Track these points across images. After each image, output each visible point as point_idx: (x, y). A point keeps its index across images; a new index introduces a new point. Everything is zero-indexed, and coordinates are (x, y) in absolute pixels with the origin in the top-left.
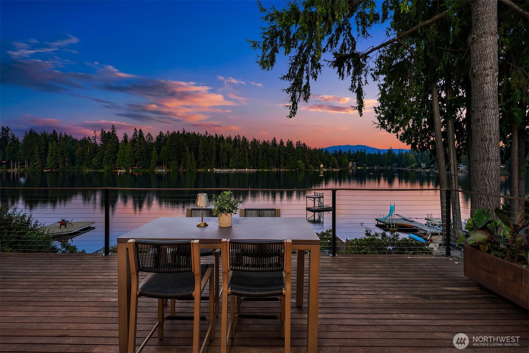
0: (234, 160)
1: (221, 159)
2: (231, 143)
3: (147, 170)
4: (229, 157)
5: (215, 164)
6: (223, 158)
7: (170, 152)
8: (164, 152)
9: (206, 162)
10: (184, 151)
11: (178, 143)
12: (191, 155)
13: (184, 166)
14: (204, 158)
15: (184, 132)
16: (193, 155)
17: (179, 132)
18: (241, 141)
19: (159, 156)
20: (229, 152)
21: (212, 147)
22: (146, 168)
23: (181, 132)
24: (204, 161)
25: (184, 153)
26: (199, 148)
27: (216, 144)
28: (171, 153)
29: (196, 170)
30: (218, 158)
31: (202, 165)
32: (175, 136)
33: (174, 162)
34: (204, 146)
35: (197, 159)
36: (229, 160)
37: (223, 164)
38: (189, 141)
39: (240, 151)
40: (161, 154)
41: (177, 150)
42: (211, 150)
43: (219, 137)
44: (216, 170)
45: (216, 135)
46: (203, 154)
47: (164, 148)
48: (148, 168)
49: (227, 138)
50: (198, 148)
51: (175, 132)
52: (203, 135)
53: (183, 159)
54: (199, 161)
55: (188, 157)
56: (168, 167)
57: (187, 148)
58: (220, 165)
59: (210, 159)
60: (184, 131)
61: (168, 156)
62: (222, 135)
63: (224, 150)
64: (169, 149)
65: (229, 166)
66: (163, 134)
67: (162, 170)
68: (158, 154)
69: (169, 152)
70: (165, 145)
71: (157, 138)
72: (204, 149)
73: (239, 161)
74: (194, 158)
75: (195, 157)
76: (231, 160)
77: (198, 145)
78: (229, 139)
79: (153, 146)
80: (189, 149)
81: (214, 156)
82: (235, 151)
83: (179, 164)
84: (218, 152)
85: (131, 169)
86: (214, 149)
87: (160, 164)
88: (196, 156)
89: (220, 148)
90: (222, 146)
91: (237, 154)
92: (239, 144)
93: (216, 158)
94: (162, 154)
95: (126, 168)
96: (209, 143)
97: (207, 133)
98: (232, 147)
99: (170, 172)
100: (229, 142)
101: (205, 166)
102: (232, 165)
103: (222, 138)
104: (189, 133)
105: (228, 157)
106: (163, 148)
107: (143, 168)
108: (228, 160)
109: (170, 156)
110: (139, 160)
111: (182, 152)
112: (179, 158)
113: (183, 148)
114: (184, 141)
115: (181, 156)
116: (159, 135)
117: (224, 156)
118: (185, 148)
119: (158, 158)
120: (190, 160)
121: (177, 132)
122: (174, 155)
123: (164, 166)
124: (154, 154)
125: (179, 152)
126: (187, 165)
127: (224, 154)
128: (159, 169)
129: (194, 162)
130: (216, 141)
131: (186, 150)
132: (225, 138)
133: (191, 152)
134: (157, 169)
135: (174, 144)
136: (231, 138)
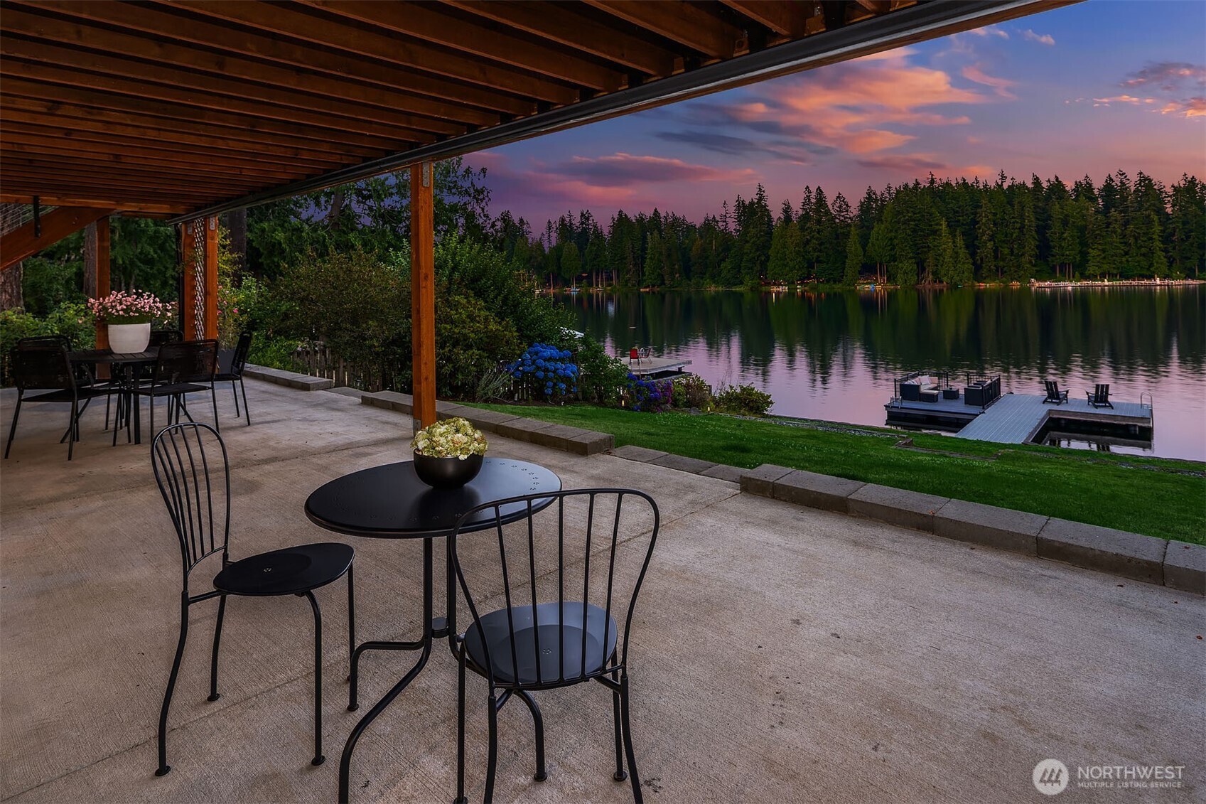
0: (1104, 251)
1: (1056, 250)
2: (1093, 199)
3: (838, 287)
4: (1084, 244)
5: (1035, 266)
6: (1061, 247)
7: (895, 238)
8: (877, 240)
9: (1003, 260)
10: (935, 232)
11: (914, 214)
12: (954, 242)
13: (934, 273)
14: (996, 250)
15: (932, 181)
16: (960, 242)
17: (918, 183)
18: (1133, 189)
19: (865, 251)
20: (1086, 227)
21: (1022, 216)
22: (835, 282)
23: (924, 184)
24: (996, 257)
25: (934, 239)
26: (978, 223)
27: (1036, 207)
28: (896, 242)
29: (973, 286)
30: (1044, 250)
31: (990, 270)
32: (908, 195)
33: (907, 265)
34: (995, 214)
35: (973, 255)
36: (1084, 254)
37: (1062, 266)
38: (949, 204)
39: (1126, 223)
40: (870, 244)
41: (914, 231)
42: (1018, 226)
43: (1045, 185)
44: (1036, 284)
45: (1037, 181)
46: (992, 238)
47: (878, 230)
48: (840, 281)
49: (1078, 185)
50: (975, 222)
51: (907, 184)
52: (992, 184)
53: (931, 254)
54: (982, 259)
55: (945, 250)
56: (891, 278)
57: (944, 223)
58: (1054, 269)
59: (1016, 251)
60: (932, 179)
61: (889, 248)
62: (1057, 178)
63: (1065, 223)
64: (891, 231)
65: (1087, 273)
66: (874, 194)
67: (874, 287)
68: (864, 246)
69: (891, 239)
70: (880, 221)
71: (862, 204)
72: (995, 224)
73: (1126, 253)
74: (963, 252)
75: (967, 247)
76: (1093, 252)
77: (975, 214)
78: (1084, 189)
79: (851, 226)
80: (949, 226)
81: (1031, 244)
82: (1108, 225)
83: (921, 267)
84: (1042, 229)
85: (799, 284)
86: (1030, 219)
87: (868, 270)
88: (972, 247)
89: (1049, 218)
90: (1056, 209)
91: (1115, 232)
92: (1124, 199)
93: (1037, 247)
94: (873, 245)
95: (790, 283)
96: (1012, 205)
97: (1003, 177)
98: (1097, 212)
99: (897, 290)
100: (1082, 198)
101: (999, 272)
102: (1099, 267)
103: (1057, 187)
104: (948, 184)
105: (1081, 243)
106: (875, 229)
107: (828, 281)
108: (1080, 252)
109: (893, 249)
110: (818, 261)
111: (928, 235)
112: (919, 253)
113: (931, 226)
114: (931, 207)
115: (925, 247)
116: (866, 198)
117: (1064, 239)
118: (937, 225)
119: (864, 255)
120: (951, 257)
121: (911, 186)
122: (906, 246)
123: (881, 275)
124: (853, 244)
125: (920, 236)
126: (943, 272)
127: (1065, 235)
128: (867, 284)
129: (964, 263)
130: (1038, 198)
131: (937, 230)
132: (1069, 185)
133: (955, 235)
134: (863, 284)
135: (904, 216)
136: (1091, 185)
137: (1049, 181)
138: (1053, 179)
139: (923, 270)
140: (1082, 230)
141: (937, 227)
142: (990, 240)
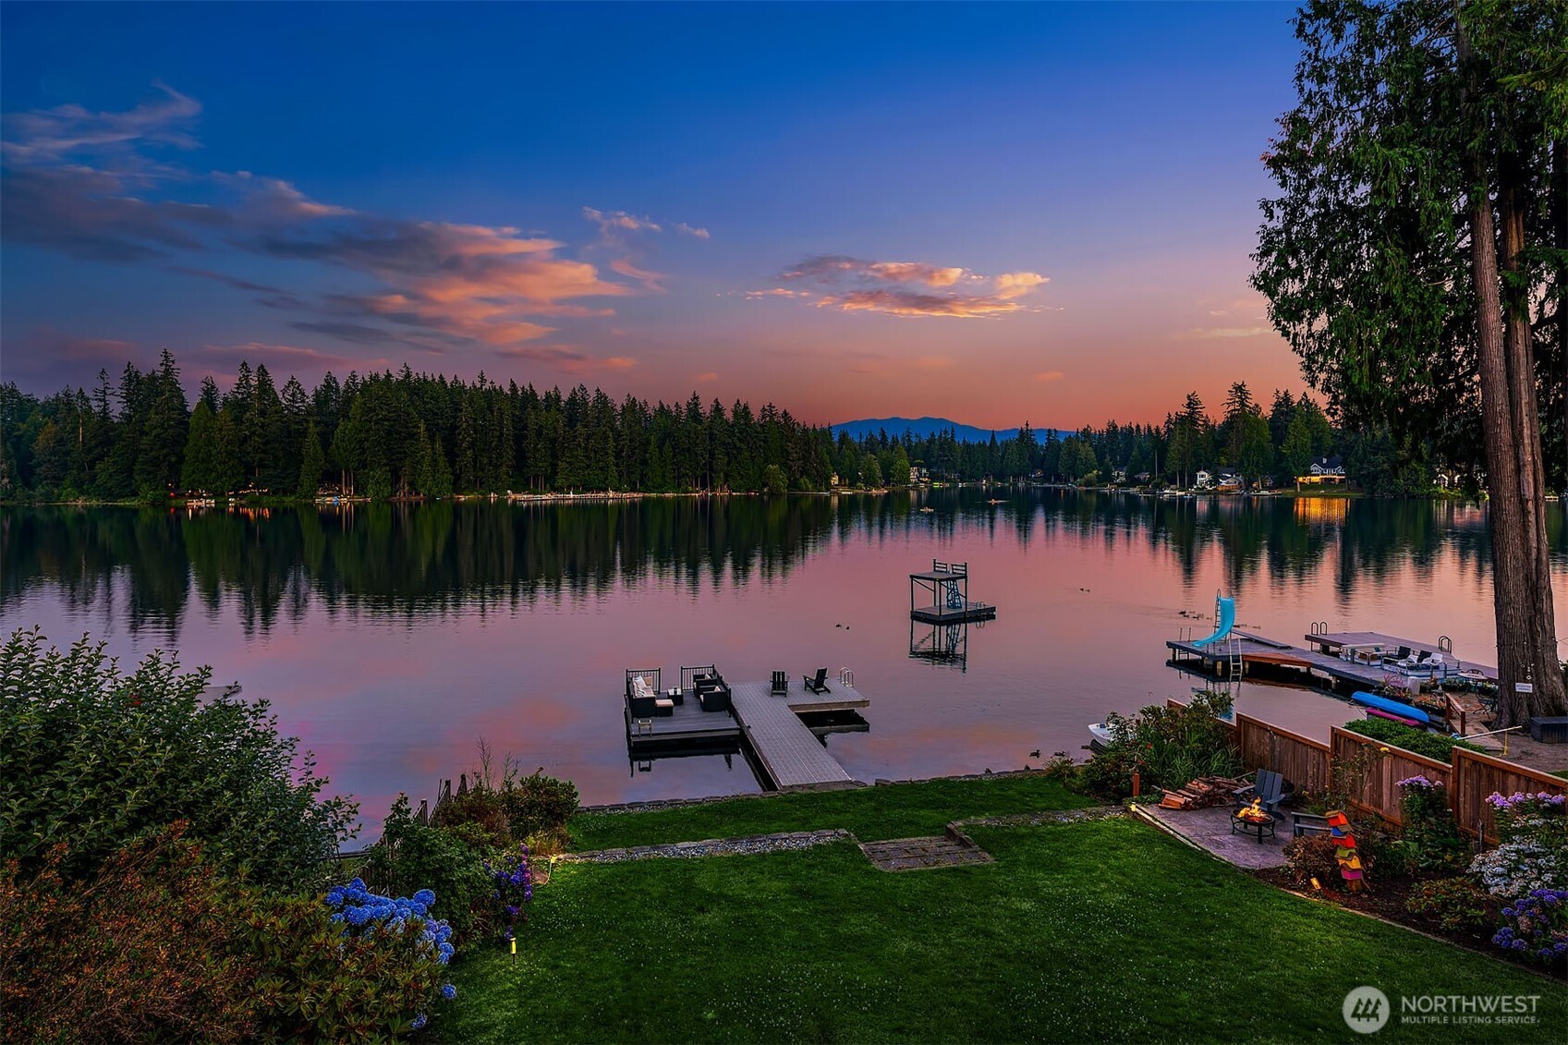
0: (570, 464)
1: (531, 461)
2: (559, 409)
3: (289, 500)
4: (555, 456)
5: (511, 477)
6: (535, 458)
7: (366, 440)
8: (343, 441)
9: (483, 470)
10: (412, 436)
11: (389, 412)
12: (433, 449)
13: (411, 484)
14: (475, 459)
15: (408, 375)
16: (439, 449)
17: (390, 375)
18: (591, 404)
19: (326, 454)
20: (556, 438)
21: (501, 423)
22: (285, 493)
23: (397, 376)
24: (475, 466)
25: (412, 444)
26: (457, 428)
27: (513, 415)
28: (367, 445)
29: (452, 498)
30: (521, 457)
31: (469, 481)
33: (379, 473)
34: (475, 420)
35: (452, 462)
36: (554, 466)
37: (536, 477)
38: (428, 403)
39: (589, 437)
40: (333, 446)
41: (389, 433)
42: (498, 434)
43: (520, 393)
44: (511, 496)
45: (513, 385)
46: (472, 446)
48: (293, 493)
49: (548, 395)
50: (454, 427)
51: (377, 375)
52: (470, 385)
53: (407, 461)
54: (461, 468)
55: (423, 457)
56: (360, 489)
57: (422, 427)
58: (528, 481)
59: (494, 461)
60: (407, 373)
61: (358, 452)
62: (531, 386)
63: (539, 433)
64: (361, 431)
65: (557, 485)
66: (335, 382)
67: (339, 500)
68: (325, 448)
69: (361, 442)
70: (346, 416)
71: (317, 394)
72: (475, 431)
73: (588, 466)
74: (442, 461)
75: (446, 455)
76: (561, 465)
77: (455, 417)
78: (552, 400)
79: (307, 422)
80: (427, 429)
81: (509, 454)
82: (575, 437)
83: (395, 479)
84: (519, 438)
85: (232, 496)
86: (508, 428)
87: (330, 478)
88: (451, 455)
89: (525, 427)
90: (531, 420)
91: (580, 446)
92: (585, 414)
93: (514, 457)
94: (338, 448)
95: (215, 494)
96: (492, 412)
97: (483, 380)
98: (565, 425)
99: (366, 503)
100: (553, 411)
101: (478, 483)
102: (567, 479)
103: (530, 395)
104: (425, 380)
105: (552, 455)
106: (341, 428)
107: (275, 493)
108: (551, 464)
109: (363, 452)
110: (262, 466)
111: (405, 439)
112: (393, 460)
113: (407, 428)
114: (408, 406)
115: (400, 453)
116: (324, 386)
117: (538, 450)
118: (414, 427)
119: (326, 459)
120: (430, 465)
121: (382, 377)
122: (378, 451)
123: (346, 485)
124: (311, 445)
125: (395, 439)
126: (420, 482)
127: (539, 446)
128: (328, 495)
129: (443, 473)
130: (514, 406)
131: (416, 434)
132: (541, 395)
133: (435, 441)
134: (323, 495)
135: (377, 415)
136: (559, 397)
137: (523, 388)
138: (527, 387)
139: (398, 480)
140: (553, 441)
141: (415, 430)
142: (469, 448)
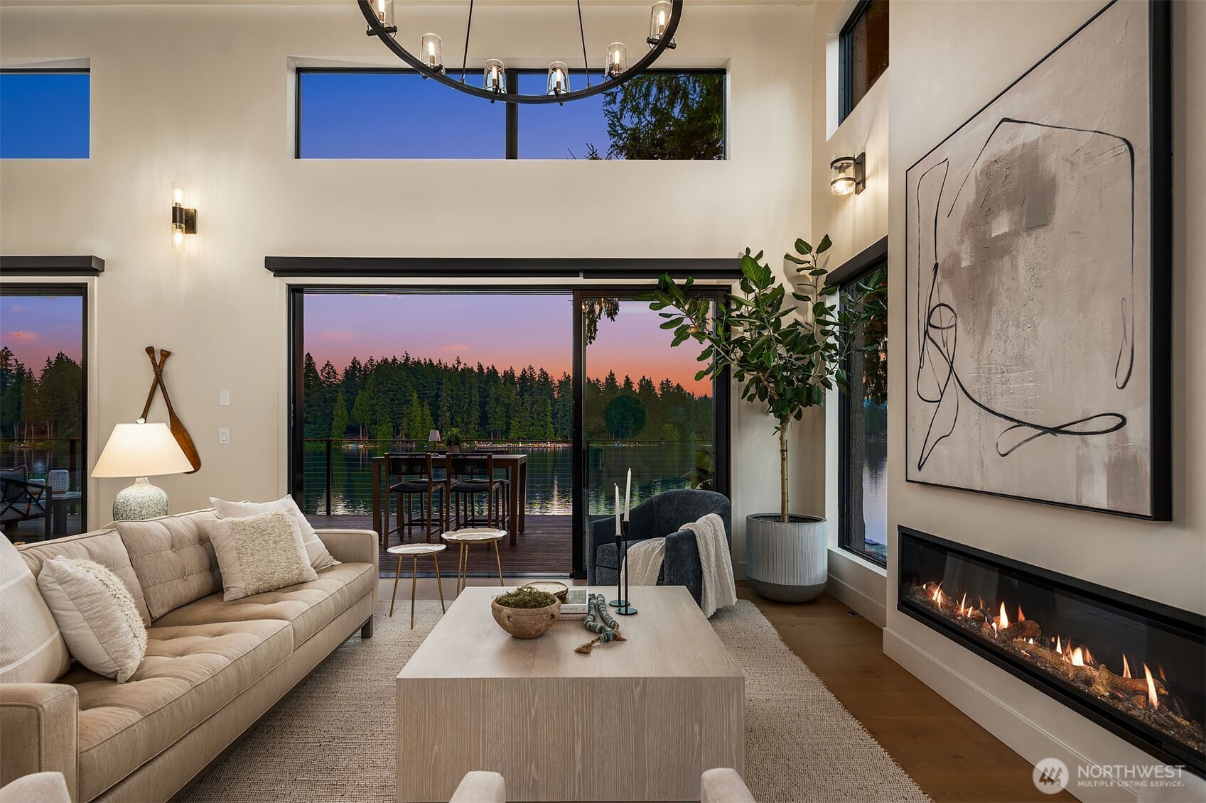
0: (520, 422)
1: (491, 420)
2: (513, 383)
4: (508, 417)
5: (477, 431)
6: (495, 419)
7: (377, 404)
8: (361, 405)
9: (457, 426)
10: (408, 401)
11: (393, 385)
12: (422, 411)
13: (407, 436)
14: (452, 419)
15: (407, 359)
16: (427, 411)
17: (395, 359)
18: (537, 379)
19: (350, 414)
20: (509, 404)
21: (470, 393)
23: (400, 360)
25: (408, 408)
26: (440, 396)
27: (480, 387)
28: (377, 408)
30: (484, 419)
32: (387, 368)
33: (385, 428)
34: (452, 391)
36: (508, 424)
37: (495, 433)
38: (419, 379)
39: (533, 403)
40: (354, 409)
41: (392, 400)
42: (468, 400)
43: (485, 371)
44: (479, 445)
45: (480, 367)
46: (450, 409)
47: (362, 397)
49: (506, 373)
50: (438, 396)
51: (386, 359)
52: (450, 366)
53: (405, 420)
54: (442, 425)
55: (415, 417)
56: (372, 438)
57: (415, 395)
58: (489, 434)
59: (465, 420)
60: (407, 357)
61: (371, 413)
62: (493, 367)
63: (497, 400)
64: (373, 398)
65: (510, 437)
66: (359, 364)
67: (356, 446)
68: (349, 409)
69: (372, 405)
70: (364, 388)
71: (347, 372)
72: (452, 399)
73: (533, 424)
74: (429, 419)
75: (432, 415)
76: (513, 423)
77: (438, 389)
78: (509, 376)
79: (337, 392)
80: (419, 397)
81: (476, 414)
82: (523, 403)
83: (396, 430)
84: (483, 404)
86: (476, 397)
87: (352, 431)
88: (435, 415)
89: (488, 396)
90: (492, 391)
91: (527, 409)
92: (532, 386)
93: (480, 417)
94: (358, 410)
96: (464, 385)
97: (459, 362)
98: (517, 394)
100: (508, 383)
102: (517, 434)
103: (493, 372)
104: (419, 363)
105: (506, 416)
106: (360, 396)
108: (506, 422)
109: (375, 413)
110: (307, 422)
111: (403, 404)
112: (394, 419)
113: (405, 396)
114: (406, 381)
115: (400, 414)
116: (351, 367)
117: (497, 413)
118: (410, 395)
119: (349, 417)
120: (420, 422)
121: (390, 360)
122: (385, 412)
123: (363, 436)
124: (340, 409)
125: (397, 404)
126: (413, 435)
127: (497, 410)
128: (350, 443)
129: (429, 428)
130: (481, 381)
131: (410, 400)
132: (501, 373)
133: (424, 406)
134: (347, 443)
135: (384, 387)
136: (513, 374)
137: (488, 368)
138: (491, 368)
139: (398, 432)
140: (508, 406)
141: (410, 398)
142: (448, 411)
